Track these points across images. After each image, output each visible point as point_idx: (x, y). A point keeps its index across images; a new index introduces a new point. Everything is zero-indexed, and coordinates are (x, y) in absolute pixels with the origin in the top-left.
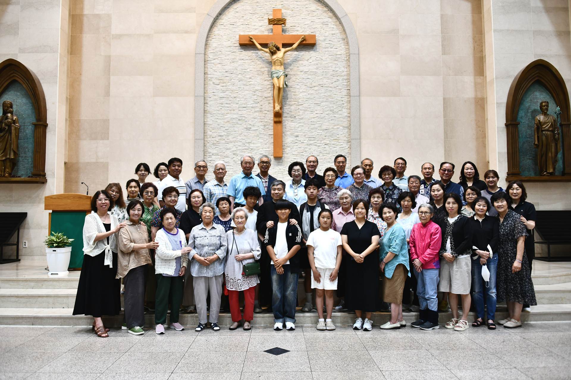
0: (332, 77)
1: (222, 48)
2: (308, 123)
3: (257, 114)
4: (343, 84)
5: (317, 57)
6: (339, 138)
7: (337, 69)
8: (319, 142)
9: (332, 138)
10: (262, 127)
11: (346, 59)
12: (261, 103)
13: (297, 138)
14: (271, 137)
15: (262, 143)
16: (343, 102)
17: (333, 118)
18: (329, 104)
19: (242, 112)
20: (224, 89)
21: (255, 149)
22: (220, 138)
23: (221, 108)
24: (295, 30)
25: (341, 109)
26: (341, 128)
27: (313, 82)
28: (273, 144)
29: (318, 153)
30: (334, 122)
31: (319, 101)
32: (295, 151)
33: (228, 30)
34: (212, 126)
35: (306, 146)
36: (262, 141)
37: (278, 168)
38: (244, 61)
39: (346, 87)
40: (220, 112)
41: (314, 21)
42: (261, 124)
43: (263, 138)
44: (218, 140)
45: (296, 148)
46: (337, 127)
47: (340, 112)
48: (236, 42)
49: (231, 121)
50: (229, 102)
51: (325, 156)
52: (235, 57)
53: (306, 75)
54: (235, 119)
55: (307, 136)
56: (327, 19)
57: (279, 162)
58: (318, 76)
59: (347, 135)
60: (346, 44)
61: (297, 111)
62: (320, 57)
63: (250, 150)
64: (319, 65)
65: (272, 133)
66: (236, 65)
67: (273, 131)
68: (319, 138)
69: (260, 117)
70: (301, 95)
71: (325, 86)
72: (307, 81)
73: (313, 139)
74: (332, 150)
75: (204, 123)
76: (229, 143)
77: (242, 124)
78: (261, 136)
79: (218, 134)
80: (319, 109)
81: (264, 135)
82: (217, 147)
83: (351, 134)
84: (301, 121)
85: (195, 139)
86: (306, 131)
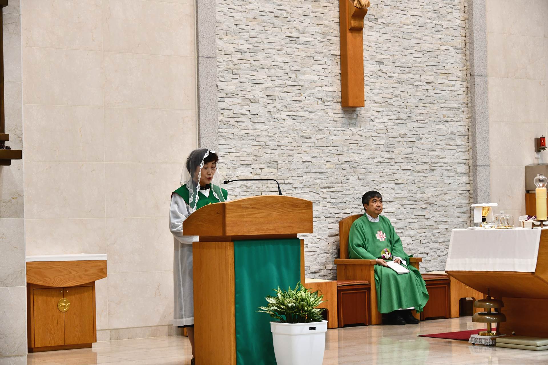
2: (399, 36)
3: (310, 6)
6: (450, 71)
8: (417, 77)
9: (437, 71)
10: (319, 37)
13: (382, 67)
14: (335, 62)
15: (321, 74)
17: (439, 28)
21: (307, 87)
22: (239, 56)
25: (450, 10)
26: (452, 49)
28: (339, 77)
29: (416, 101)
30: (440, 37)
32: (377, 95)
34: (224, 27)
35: (396, 85)
36: (320, 68)
37: (350, 132)
42: (317, 29)
43: (321, 62)
44: (236, 62)
45: (380, 89)
46: (446, 47)
47: (449, 17)
49: (260, 18)
51: (428, 108)
54: (269, 14)
55: (397, 64)
57: (351, 119)
59: (461, 65)
61: (380, 6)
63: (298, 87)
65: (338, 53)
67: (338, 47)
68: (417, 69)
69: (314, 14)
73: (407, 70)
74: (438, 95)
75: (214, 19)
76: (258, 69)
77: (283, 27)
78: (318, 57)
79: (236, 46)
80: (416, 6)
81: (323, 55)
82: (235, 77)
83: (472, 66)
84: (387, 29)
85: (198, 57)
86: (396, 53)
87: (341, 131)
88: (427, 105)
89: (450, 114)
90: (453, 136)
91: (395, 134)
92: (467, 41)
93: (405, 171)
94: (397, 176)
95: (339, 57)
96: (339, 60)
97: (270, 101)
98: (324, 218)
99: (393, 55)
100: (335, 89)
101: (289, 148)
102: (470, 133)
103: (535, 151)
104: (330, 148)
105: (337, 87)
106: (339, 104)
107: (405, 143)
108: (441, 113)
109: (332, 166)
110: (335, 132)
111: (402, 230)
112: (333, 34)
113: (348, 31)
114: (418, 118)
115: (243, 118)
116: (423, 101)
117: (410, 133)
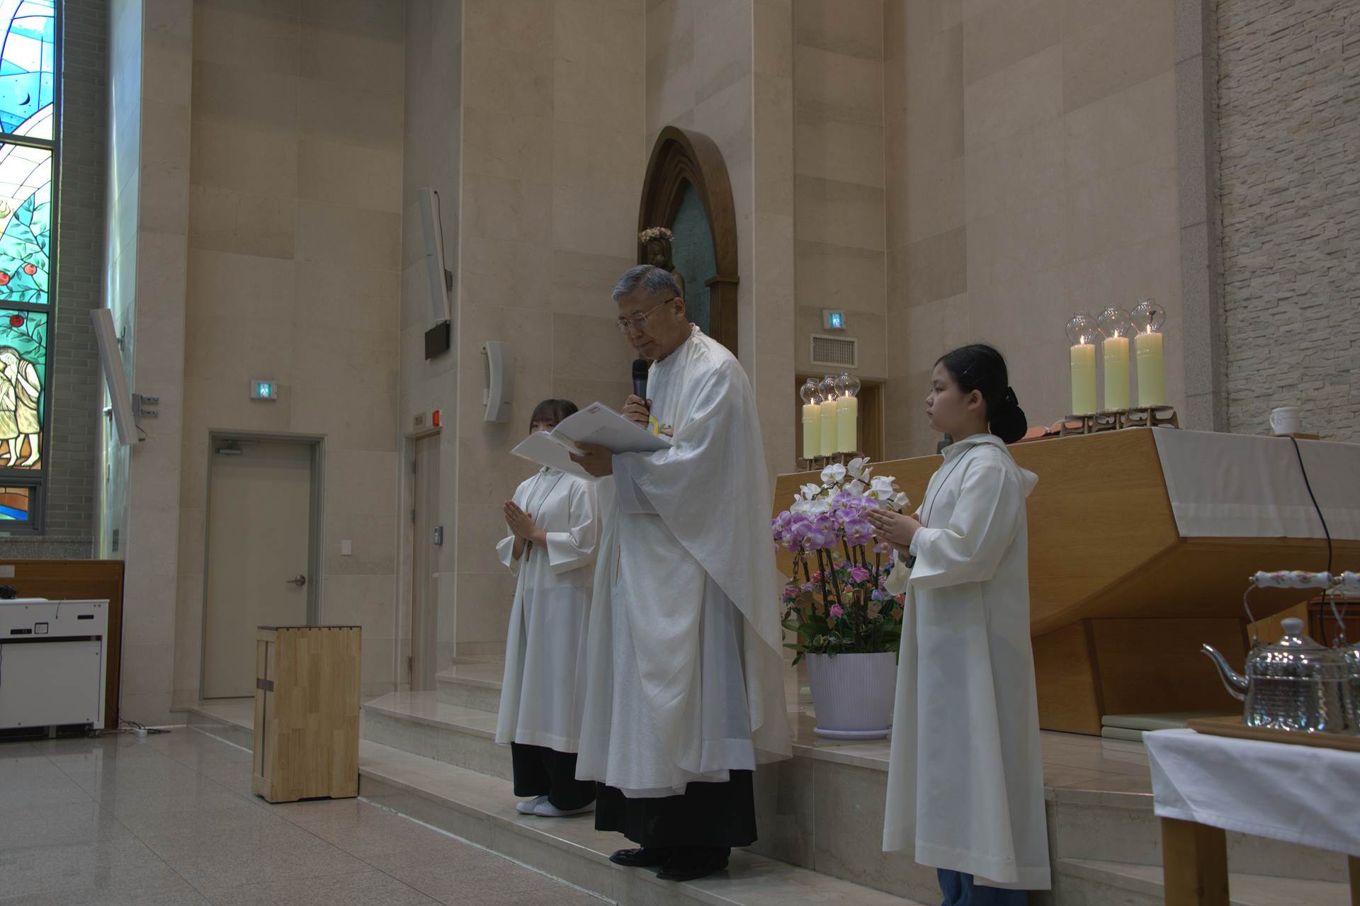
34: (1248, 160)
49: (1315, 118)
50: (1305, 40)
54: (1331, 102)
97: (1335, 262)
115: (1284, 306)
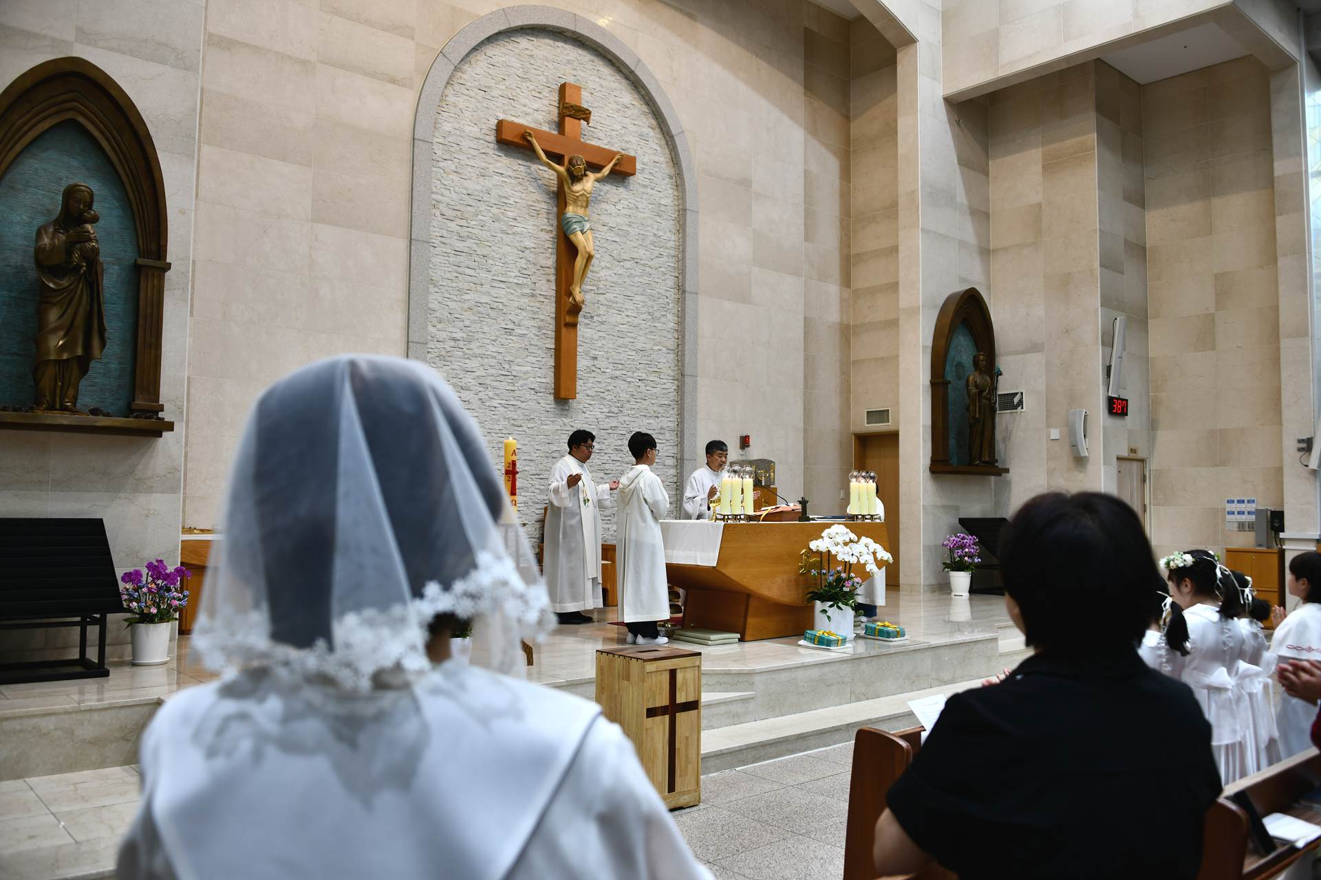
0: (653, 248)
1: (461, 139)
2: (614, 334)
3: (527, 301)
4: (668, 264)
5: (630, 201)
6: (662, 371)
7: (661, 233)
8: (630, 374)
9: (650, 369)
10: (535, 331)
11: (673, 215)
12: (534, 279)
13: (596, 362)
14: (549, 355)
15: (535, 366)
16: (668, 300)
17: (653, 329)
18: (647, 300)
19: (498, 291)
20: (464, 232)
21: (520, 378)
22: (452, 343)
23: (458, 275)
24: (595, 136)
25: (664, 314)
26: (664, 349)
27: (623, 251)
28: (553, 370)
29: (628, 396)
30: (653, 337)
31: (632, 292)
32: (589, 389)
33: (476, 101)
34: (438, 314)
35: (609, 380)
36: (534, 360)
37: (561, 423)
38: (504, 179)
39: (672, 270)
40: (454, 285)
41: (627, 127)
42: (533, 323)
43: (536, 355)
44: (449, 349)
45: (593, 383)
46: (658, 348)
47: (663, 319)
48: (488, 132)
49: (475, 309)
50: (472, 264)
52: (487, 165)
53: (612, 234)
55: (610, 361)
56: (646, 130)
57: (563, 410)
58: (631, 241)
59: (673, 365)
60: (675, 188)
61: (596, 305)
62: (636, 203)
63: (511, 377)
64: (632, 219)
65: (553, 346)
66: (487, 183)
67: (553, 341)
68: (630, 366)
69: (532, 309)
70: (602, 274)
71: (642, 262)
72: (612, 246)
73: (620, 366)
74: (649, 392)
75: (427, 305)
76: (471, 358)
77: (498, 319)
78: (532, 349)
79: (449, 334)
80: (632, 307)
81: (537, 348)
82: (446, 363)
83: (683, 366)
84: (603, 327)
85: (408, 342)
86: (610, 350)
87: (553, 422)
88: (638, 400)
89: (661, 410)
90: (662, 431)
91: (606, 427)
92: (680, 342)
93: (614, 462)
94: (607, 466)
95: (553, 350)
96: (553, 354)
98: (532, 504)
99: (607, 352)
100: (549, 381)
101: (498, 435)
102: (679, 429)
103: (740, 448)
104: (541, 437)
105: (550, 379)
106: (552, 395)
107: (616, 436)
108: (651, 409)
109: (542, 455)
110: (547, 422)
111: (609, 518)
112: (548, 329)
113: (562, 326)
114: (629, 412)
116: (635, 397)
117: (621, 425)
